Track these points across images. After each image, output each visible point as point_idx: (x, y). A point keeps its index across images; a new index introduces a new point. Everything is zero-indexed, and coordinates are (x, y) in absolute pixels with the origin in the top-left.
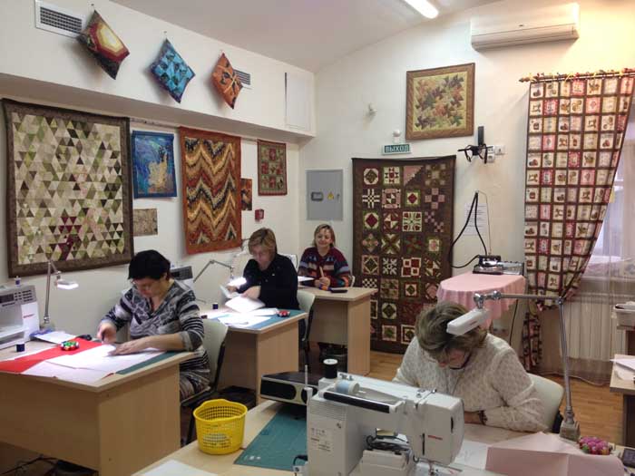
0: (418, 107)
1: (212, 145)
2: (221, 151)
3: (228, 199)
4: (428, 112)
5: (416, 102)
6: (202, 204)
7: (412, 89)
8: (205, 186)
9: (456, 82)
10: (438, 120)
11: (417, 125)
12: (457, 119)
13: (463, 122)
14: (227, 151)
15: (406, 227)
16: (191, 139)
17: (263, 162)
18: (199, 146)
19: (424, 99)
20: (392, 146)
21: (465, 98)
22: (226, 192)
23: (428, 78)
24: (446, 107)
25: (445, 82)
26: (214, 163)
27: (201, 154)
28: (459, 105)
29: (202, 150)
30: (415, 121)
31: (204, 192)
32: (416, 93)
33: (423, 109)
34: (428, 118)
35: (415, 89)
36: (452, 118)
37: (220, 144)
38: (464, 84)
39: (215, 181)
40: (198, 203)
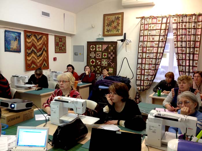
0: (107, 26)
1: (37, 36)
2: (41, 38)
3: (44, 54)
4: (110, 28)
5: (106, 24)
6: (33, 55)
7: (105, 20)
8: (34, 49)
9: (118, 18)
10: (113, 30)
11: (106, 32)
12: (118, 30)
13: (120, 31)
14: (43, 38)
15: (103, 64)
16: (29, 34)
17: (57, 42)
18: (32, 36)
19: (108, 24)
20: (99, 38)
21: (120, 23)
22: (43, 51)
23: (110, 17)
24: (115, 26)
25: (115, 18)
26: (38, 42)
27: (33, 39)
28: (119, 26)
29: (33, 37)
30: (106, 30)
31: (34, 51)
32: (106, 21)
33: (108, 27)
34: (110, 30)
35: (106, 20)
36: (117, 30)
37: (40, 36)
38: (120, 19)
39: (38, 48)
40: (32, 54)
